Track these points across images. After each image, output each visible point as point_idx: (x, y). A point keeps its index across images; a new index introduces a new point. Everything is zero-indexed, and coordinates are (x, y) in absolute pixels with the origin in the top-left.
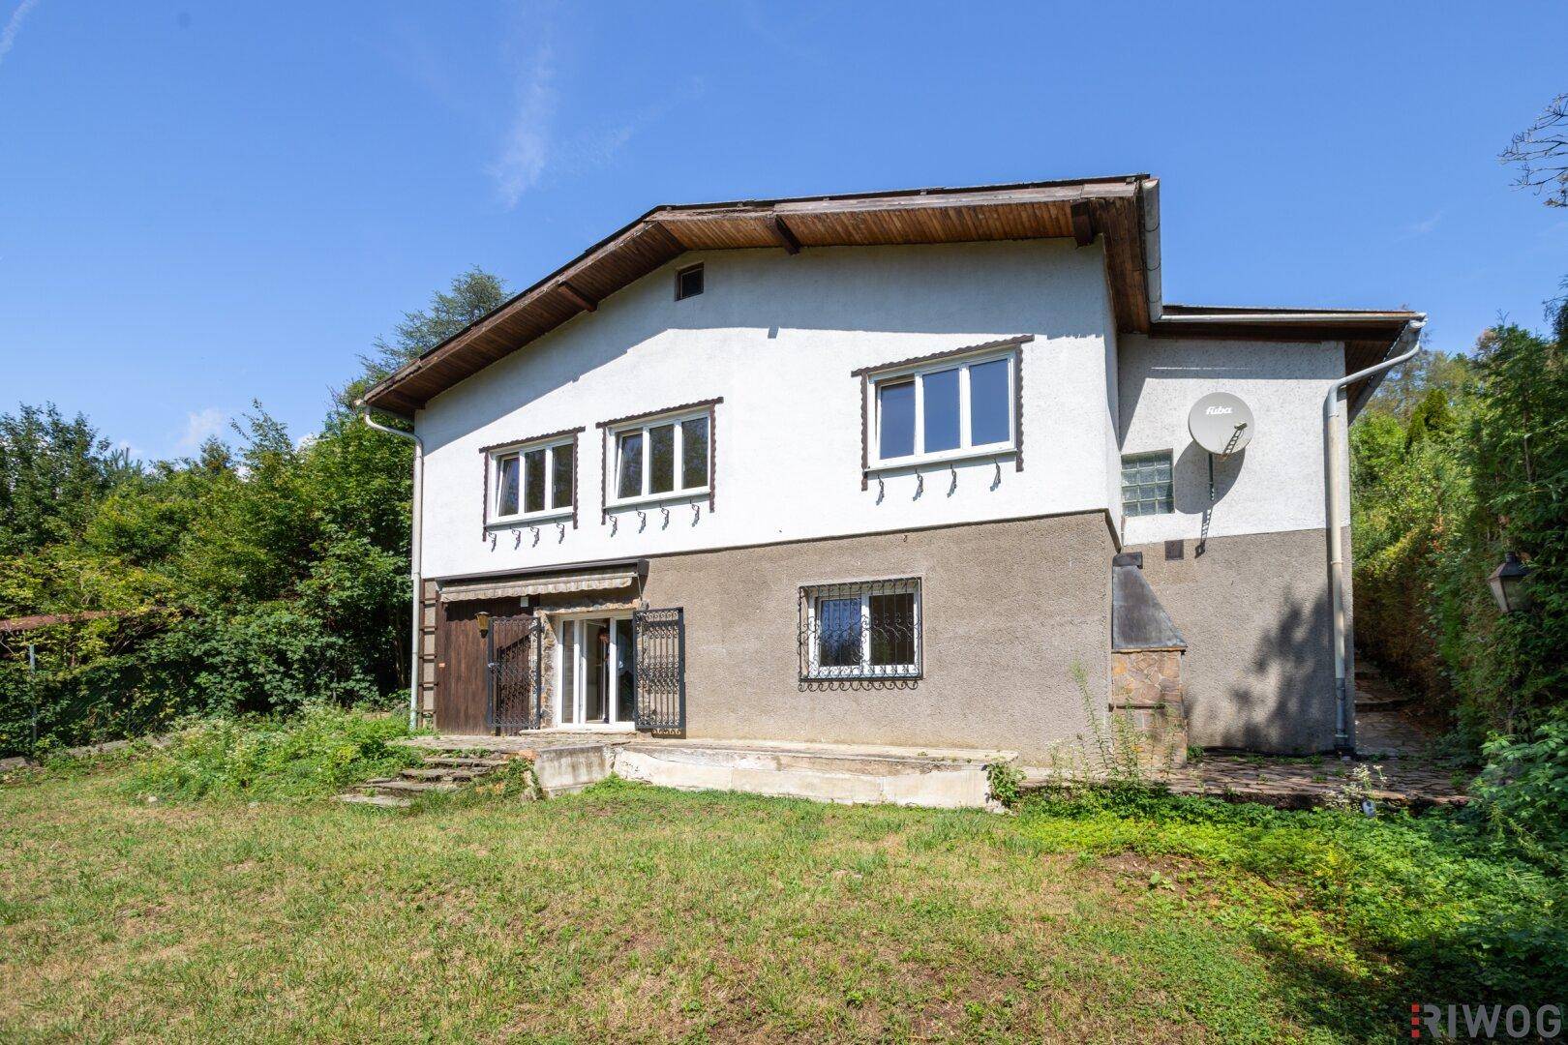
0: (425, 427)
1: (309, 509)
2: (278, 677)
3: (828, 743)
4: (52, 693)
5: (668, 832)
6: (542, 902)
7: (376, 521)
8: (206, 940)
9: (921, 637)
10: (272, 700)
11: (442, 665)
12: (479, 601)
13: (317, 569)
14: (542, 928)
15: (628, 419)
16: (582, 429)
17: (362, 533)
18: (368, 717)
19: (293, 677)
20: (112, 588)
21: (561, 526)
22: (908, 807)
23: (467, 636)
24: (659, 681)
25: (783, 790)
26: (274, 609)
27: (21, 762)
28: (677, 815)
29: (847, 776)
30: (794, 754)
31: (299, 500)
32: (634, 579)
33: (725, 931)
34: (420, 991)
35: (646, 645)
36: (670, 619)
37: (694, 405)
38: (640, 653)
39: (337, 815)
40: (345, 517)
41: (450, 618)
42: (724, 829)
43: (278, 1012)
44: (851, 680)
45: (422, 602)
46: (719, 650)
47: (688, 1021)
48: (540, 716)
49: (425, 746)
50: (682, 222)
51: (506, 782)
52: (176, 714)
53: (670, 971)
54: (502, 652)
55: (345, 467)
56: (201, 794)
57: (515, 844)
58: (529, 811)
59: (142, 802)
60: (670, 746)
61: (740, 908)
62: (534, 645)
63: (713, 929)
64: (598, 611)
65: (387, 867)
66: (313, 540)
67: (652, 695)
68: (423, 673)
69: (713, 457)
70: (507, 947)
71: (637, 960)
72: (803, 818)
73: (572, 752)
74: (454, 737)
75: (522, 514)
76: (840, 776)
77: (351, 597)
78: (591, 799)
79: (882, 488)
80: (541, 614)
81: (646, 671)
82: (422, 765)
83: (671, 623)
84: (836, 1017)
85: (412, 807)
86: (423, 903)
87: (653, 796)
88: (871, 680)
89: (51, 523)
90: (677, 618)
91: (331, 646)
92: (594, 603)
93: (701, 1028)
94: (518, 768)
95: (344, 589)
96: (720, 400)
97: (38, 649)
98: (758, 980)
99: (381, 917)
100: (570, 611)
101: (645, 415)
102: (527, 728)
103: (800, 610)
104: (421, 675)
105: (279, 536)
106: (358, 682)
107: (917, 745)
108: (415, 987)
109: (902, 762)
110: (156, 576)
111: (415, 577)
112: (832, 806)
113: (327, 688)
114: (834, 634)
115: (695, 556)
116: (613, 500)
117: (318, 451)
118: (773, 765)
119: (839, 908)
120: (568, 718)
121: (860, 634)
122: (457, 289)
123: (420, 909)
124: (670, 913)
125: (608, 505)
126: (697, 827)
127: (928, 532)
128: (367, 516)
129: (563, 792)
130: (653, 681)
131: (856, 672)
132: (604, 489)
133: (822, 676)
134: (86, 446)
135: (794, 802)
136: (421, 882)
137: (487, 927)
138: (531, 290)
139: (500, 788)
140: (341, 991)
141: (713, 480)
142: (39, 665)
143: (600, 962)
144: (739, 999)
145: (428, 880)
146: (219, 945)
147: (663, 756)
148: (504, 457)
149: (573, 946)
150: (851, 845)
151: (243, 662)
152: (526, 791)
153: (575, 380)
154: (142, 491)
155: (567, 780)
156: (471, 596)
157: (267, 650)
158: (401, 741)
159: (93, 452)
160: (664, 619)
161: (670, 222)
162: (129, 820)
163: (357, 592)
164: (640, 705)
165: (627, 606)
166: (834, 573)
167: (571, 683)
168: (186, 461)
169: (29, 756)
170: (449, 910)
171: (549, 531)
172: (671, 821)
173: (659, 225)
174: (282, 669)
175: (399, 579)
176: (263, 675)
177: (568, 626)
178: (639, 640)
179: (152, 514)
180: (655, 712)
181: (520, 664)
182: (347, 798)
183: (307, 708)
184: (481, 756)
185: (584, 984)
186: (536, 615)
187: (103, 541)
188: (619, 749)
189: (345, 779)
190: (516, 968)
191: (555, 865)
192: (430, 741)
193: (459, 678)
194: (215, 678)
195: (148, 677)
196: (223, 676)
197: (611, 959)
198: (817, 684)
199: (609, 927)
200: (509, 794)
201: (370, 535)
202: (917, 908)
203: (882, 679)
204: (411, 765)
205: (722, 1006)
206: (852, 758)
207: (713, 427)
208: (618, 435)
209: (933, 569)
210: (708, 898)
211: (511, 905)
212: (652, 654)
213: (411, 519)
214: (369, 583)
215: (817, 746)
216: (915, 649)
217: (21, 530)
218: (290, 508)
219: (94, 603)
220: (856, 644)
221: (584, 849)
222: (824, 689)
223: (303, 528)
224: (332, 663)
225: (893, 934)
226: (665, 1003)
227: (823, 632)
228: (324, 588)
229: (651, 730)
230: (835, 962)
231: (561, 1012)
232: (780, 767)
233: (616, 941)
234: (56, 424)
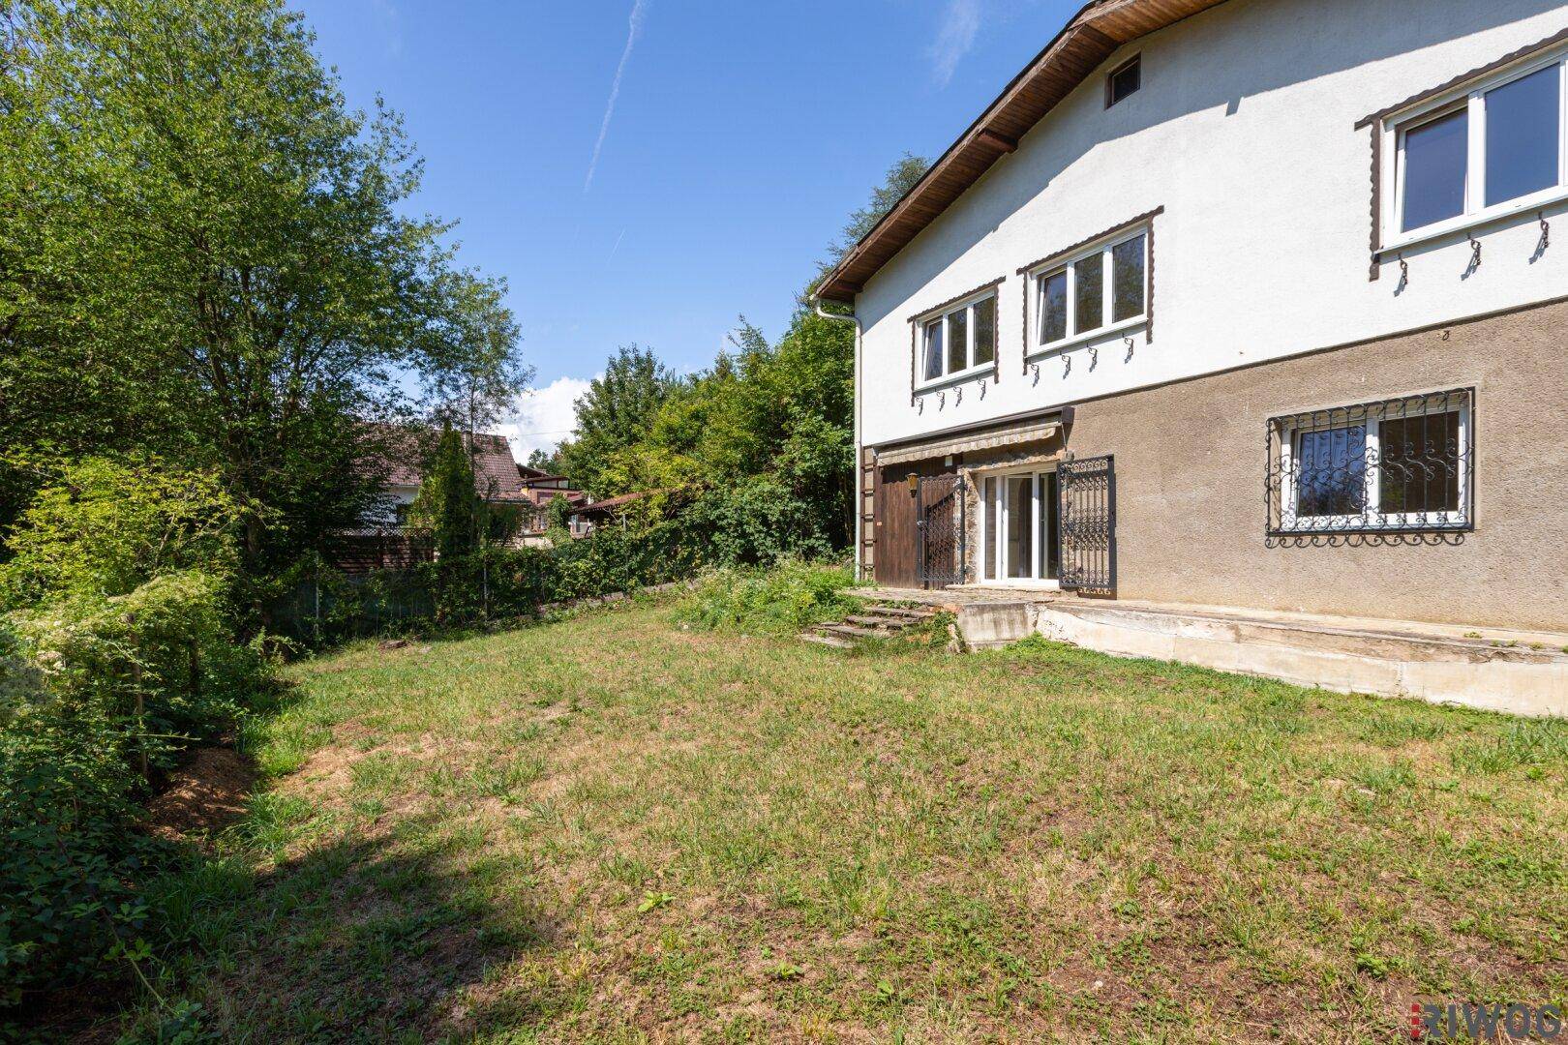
0: (863, 309)
1: (779, 397)
2: (763, 535)
3: (1310, 612)
4: (635, 547)
5: (1096, 699)
6: (962, 755)
7: (827, 400)
8: (709, 741)
9: (1471, 471)
10: (759, 554)
11: (879, 524)
12: (908, 463)
13: (788, 446)
14: (962, 782)
15: (1051, 257)
16: (1002, 280)
17: (817, 412)
18: (824, 569)
19: (772, 535)
20: (665, 471)
21: (982, 383)
22: (1446, 706)
23: (899, 496)
24: (1086, 537)
25: (1242, 667)
26: (759, 481)
27: (621, 595)
28: (1107, 683)
29: (1342, 656)
30: (1258, 624)
31: (774, 390)
32: (1058, 429)
33: (1172, 830)
34: (854, 819)
35: (1071, 498)
36: (1099, 469)
37: (1128, 224)
38: (1064, 507)
39: (800, 651)
40: (805, 399)
41: (885, 481)
42: (1165, 705)
43: (750, 811)
44: (1346, 533)
45: (862, 468)
46: (1157, 501)
47: (1122, 925)
48: (964, 572)
49: (866, 596)
50: (1113, 13)
51: (932, 633)
52: (701, 564)
53: (1099, 859)
54: (929, 510)
55: (804, 356)
56: (713, 625)
57: (939, 693)
58: (953, 666)
59: (679, 629)
60: (1097, 606)
61: (1189, 804)
62: (958, 502)
63: (1153, 824)
64: (1019, 465)
65: (832, 701)
66: (784, 421)
67: (1078, 552)
68: (864, 530)
69: (1151, 278)
70: (929, 794)
71: (1061, 839)
72: (1273, 704)
73: (994, 608)
74: (889, 589)
75: (946, 376)
76: (1331, 656)
77: (810, 467)
78: (1012, 656)
79: (1405, 271)
80: (964, 472)
81: (1070, 527)
82: (862, 613)
83: (1099, 474)
84: (1338, 982)
85: (854, 649)
86: (858, 738)
87: (1079, 659)
88: (1381, 533)
89: (636, 428)
90: (1106, 467)
91: (797, 509)
92: (1016, 457)
93: (1139, 939)
94: (943, 621)
95: (806, 461)
96: (1160, 210)
97: (628, 517)
98: (1216, 899)
99: (826, 745)
100: (992, 467)
101: (1070, 249)
102: (952, 583)
103: (1269, 448)
104: (863, 533)
105: (762, 421)
106: (818, 540)
107: (1460, 623)
108: (850, 814)
109: (1437, 644)
110: (688, 461)
111: (857, 446)
112: (1316, 693)
113: (796, 545)
114: (1321, 476)
115: (1128, 397)
116: (1034, 347)
117: (785, 347)
118: (1230, 635)
119: (1338, 831)
120: (991, 574)
121: (1363, 472)
122: (891, 180)
123: (856, 742)
124: (1099, 793)
125: (1029, 354)
126: (1131, 699)
127: (1489, 321)
128: (821, 396)
129: (985, 646)
130: (1079, 537)
131: (1355, 522)
132: (1025, 338)
133: (1301, 528)
134: (652, 371)
135: (1260, 683)
136: (857, 719)
137: (912, 771)
138: (952, 149)
139: (927, 638)
140: (794, 804)
141: (1150, 305)
142: (629, 529)
143: (1020, 831)
144: (1190, 916)
145: (864, 717)
146: (716, 746)
147: (1090, 618)
148: (928, 323)
149: (992, 807)
150: (1350, 747)
151: (740, 524)
152: (951, 643)
153: (995, 229)
154: (682, 398)
155: (990, 635)
156: (902, 459)
157: (755, 514)
158: (847, 591)
159: (655, 375)
160: (1091, 469)
161: (1099, 18)
162: (672, 641)
163: (815, 463)
164: (1065, 562)
165: (1051, 458)
166: (1322, 397)
167: (993, 539)
168: (706, 372)
169: (624, 591)
170: (879, 749)
171: (972, 389)
172: (1099, 688)
173: (1086, 25)
174: (765, 529)
175: (845, 449)
176: (752, 534)
177: (990, 483)
178: (1064, 493)
179: (687, 415)
180: (1081, 570)
181: (946, 522)
182: (807, 637)
183: (779, 560)
184: (911, 608)
185: (1003, 850)
186: (959, 473)
187: (661, 438)
188: (1042, 608)
189: (805, 622)
190: (935, 816)
191: (975, 720)
192: (868, 592)
193: (893, 536)
194: (723, 536)
195: (685, 535)
196: (728, 535)
197: (1032, 831)
198: (1293, 539)
199: (1029, 795)
200: (936, 645)
201: (824, 412)
202: (1478, 857)
203: (1400, 532)
204: (854, 612)
205: (1166, 919)
206: (1349, 633)
207: (1151, 244)
208: (1040, 278)
209: (1499, 373)
210: (1146, 784)
211: (933, 753)
212: (1078, 507)
213: (852, 394)
214: (823, 454)
215: (1293, 616)
216: (1461, 489)
217: (620, 436)
218: (767, 397)
219: (657, 484)
220: (1357, 483)
221: (1003, 706)
222: (1303, 544)
223: (777, 413)
224: (799, 524)
225: (1436, 888)
226: (1094, 896)
227: (1303, 473)
228: (792, 462)
229: (1077, 589)
230: (1334, 905)
231: (979, 875)
232: (1239, 638)
233: (1037, 812)
234: (637, 358)
